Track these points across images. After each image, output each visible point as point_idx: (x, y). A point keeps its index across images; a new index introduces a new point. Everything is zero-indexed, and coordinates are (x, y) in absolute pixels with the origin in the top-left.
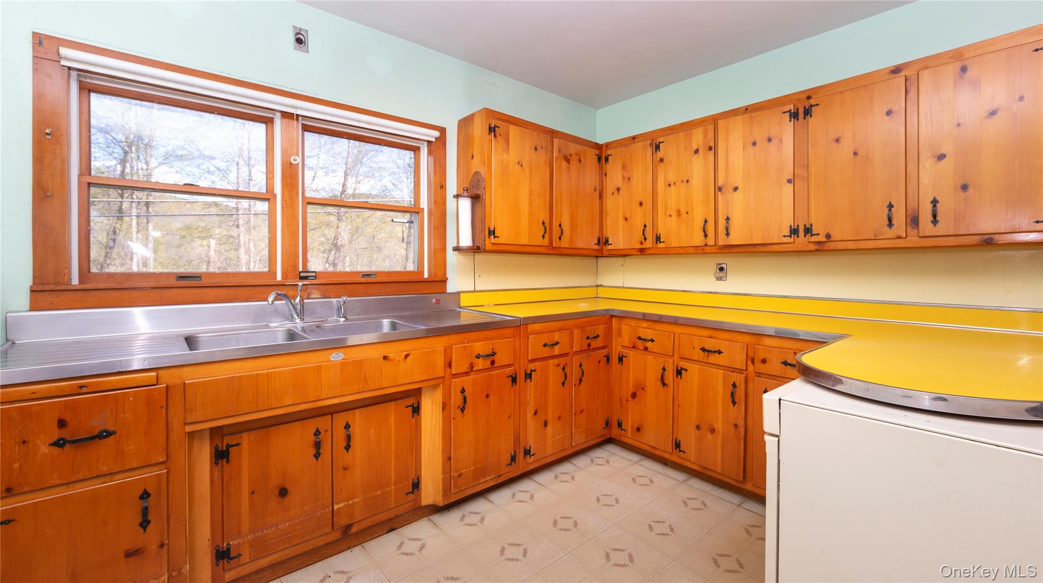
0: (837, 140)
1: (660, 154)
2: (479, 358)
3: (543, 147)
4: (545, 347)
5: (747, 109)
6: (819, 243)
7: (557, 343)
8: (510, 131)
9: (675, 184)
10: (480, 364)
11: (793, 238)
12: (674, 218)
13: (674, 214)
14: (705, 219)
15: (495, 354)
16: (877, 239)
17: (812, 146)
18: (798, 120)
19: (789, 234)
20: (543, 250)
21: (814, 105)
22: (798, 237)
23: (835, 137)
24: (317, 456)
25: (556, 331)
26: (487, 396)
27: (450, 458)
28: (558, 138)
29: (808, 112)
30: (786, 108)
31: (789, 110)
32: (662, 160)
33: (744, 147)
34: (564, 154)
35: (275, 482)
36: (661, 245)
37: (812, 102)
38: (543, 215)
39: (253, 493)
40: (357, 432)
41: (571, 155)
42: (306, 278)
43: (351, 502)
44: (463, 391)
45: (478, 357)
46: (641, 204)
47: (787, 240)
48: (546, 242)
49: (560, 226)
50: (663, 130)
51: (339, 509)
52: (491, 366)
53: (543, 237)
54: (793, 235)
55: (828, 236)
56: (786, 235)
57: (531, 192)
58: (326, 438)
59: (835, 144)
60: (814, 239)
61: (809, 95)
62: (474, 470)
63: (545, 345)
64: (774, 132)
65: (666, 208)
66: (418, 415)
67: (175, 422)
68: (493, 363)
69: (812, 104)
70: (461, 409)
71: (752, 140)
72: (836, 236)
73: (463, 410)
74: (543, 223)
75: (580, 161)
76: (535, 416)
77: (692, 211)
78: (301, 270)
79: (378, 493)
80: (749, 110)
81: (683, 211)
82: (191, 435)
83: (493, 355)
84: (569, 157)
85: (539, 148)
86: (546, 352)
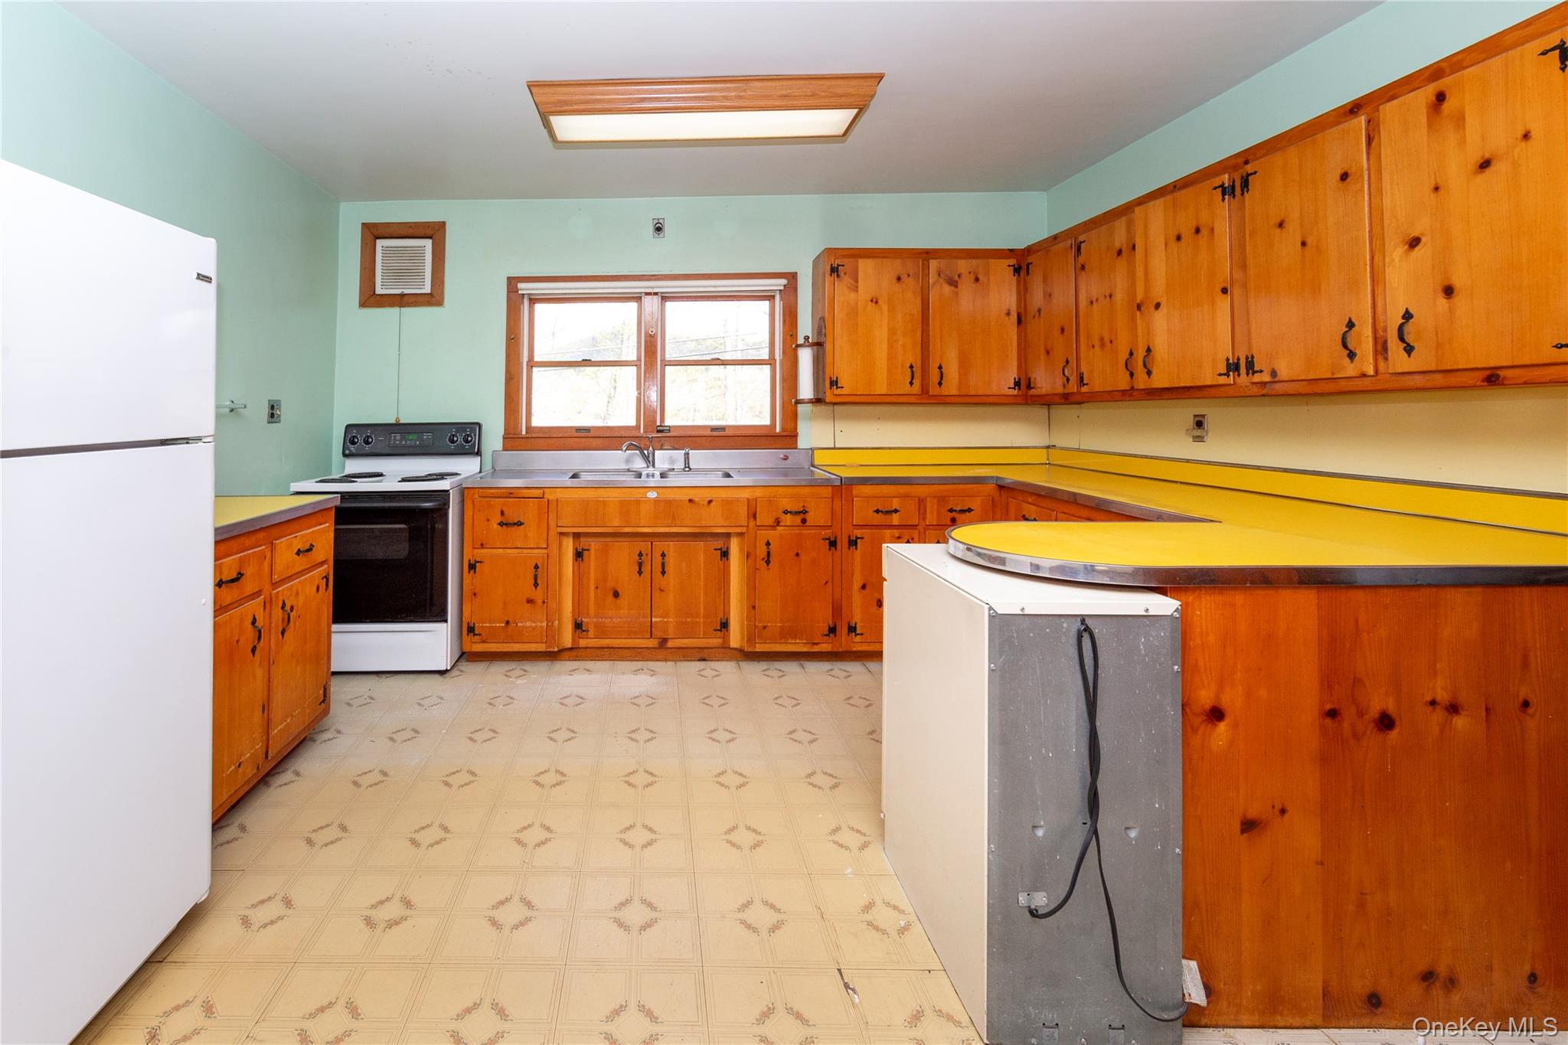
0: (1281, 225)
1: (1081, 259)
2: (786, 514)
3: (911, 274)
4: (878, 513)
5: (1175, 186)
6: (1263, 384)
7: (896, 511)
8: (860, 265)
9: (1097, 300)
10: (788, 520)
11: (1231, 377)
12: (1097, 348)
13: (1097, 344)
14: (1131, 350)
15: (806, 512)
16: (1334, 379)
17: (1250, 235)
18: (1234, 197)
19: (1225, 372)
20: (912, 399)
21: (1251, 174)
22: (1239, 375)
23: (1278, 221)
24: (640, 573)
25: (894, 497)
26: (797, 555)
27: (754, 607)
28: (936, 259)
29: (1245, 184)
30: (1217, 181)
31: (1220, 183)
32: (1083, 267)
33: (1166, 245)
34: (946, 276)
35: (610, 584)
36: (1084, 389)
37: (1249, 168)
38: (912, 356)
39: (597, 588)
40: (671, 561)
41: (959, 276)
42: (662, 431)
43: (665, 620)
44: (768, 544)
45: (786, 512)
46: (1063, 330)
47: (1223, 380)
48: (917, 388)
49: (940, 368)
50: (1085, 223)
51: (656, 622)
52: (801, 524)
53: (911, 383)
54: (1231, 373)
55: (1274, 373)
56: (1222, 373)
57: (892, 332)
58: (646, 559)
59: (1278, 230)
60: (1257, 378)
61: (1247, 157)
62: (780, 627)
63: (877, 511)
64: (1204, 218)
65: (1089, 337)
66: (727, 560)
67: (552, 524)
68: (804, 521)
69: (1249, 172)
70: (766, 562)
71: (1175, 233)
72: (1284, 373)
73: (768, 562)
74: (911, 367)
75: (977, 279)
76: (862, 591)
77: (1117, 339)
78: (658, 424)
79: (688, 620)
80: (1177, 187)
81: (1106, 340)
82: (562, 534)
83: (804, 514)
84: (957, 278)
85: (904, 277)
86: (879, 519)
